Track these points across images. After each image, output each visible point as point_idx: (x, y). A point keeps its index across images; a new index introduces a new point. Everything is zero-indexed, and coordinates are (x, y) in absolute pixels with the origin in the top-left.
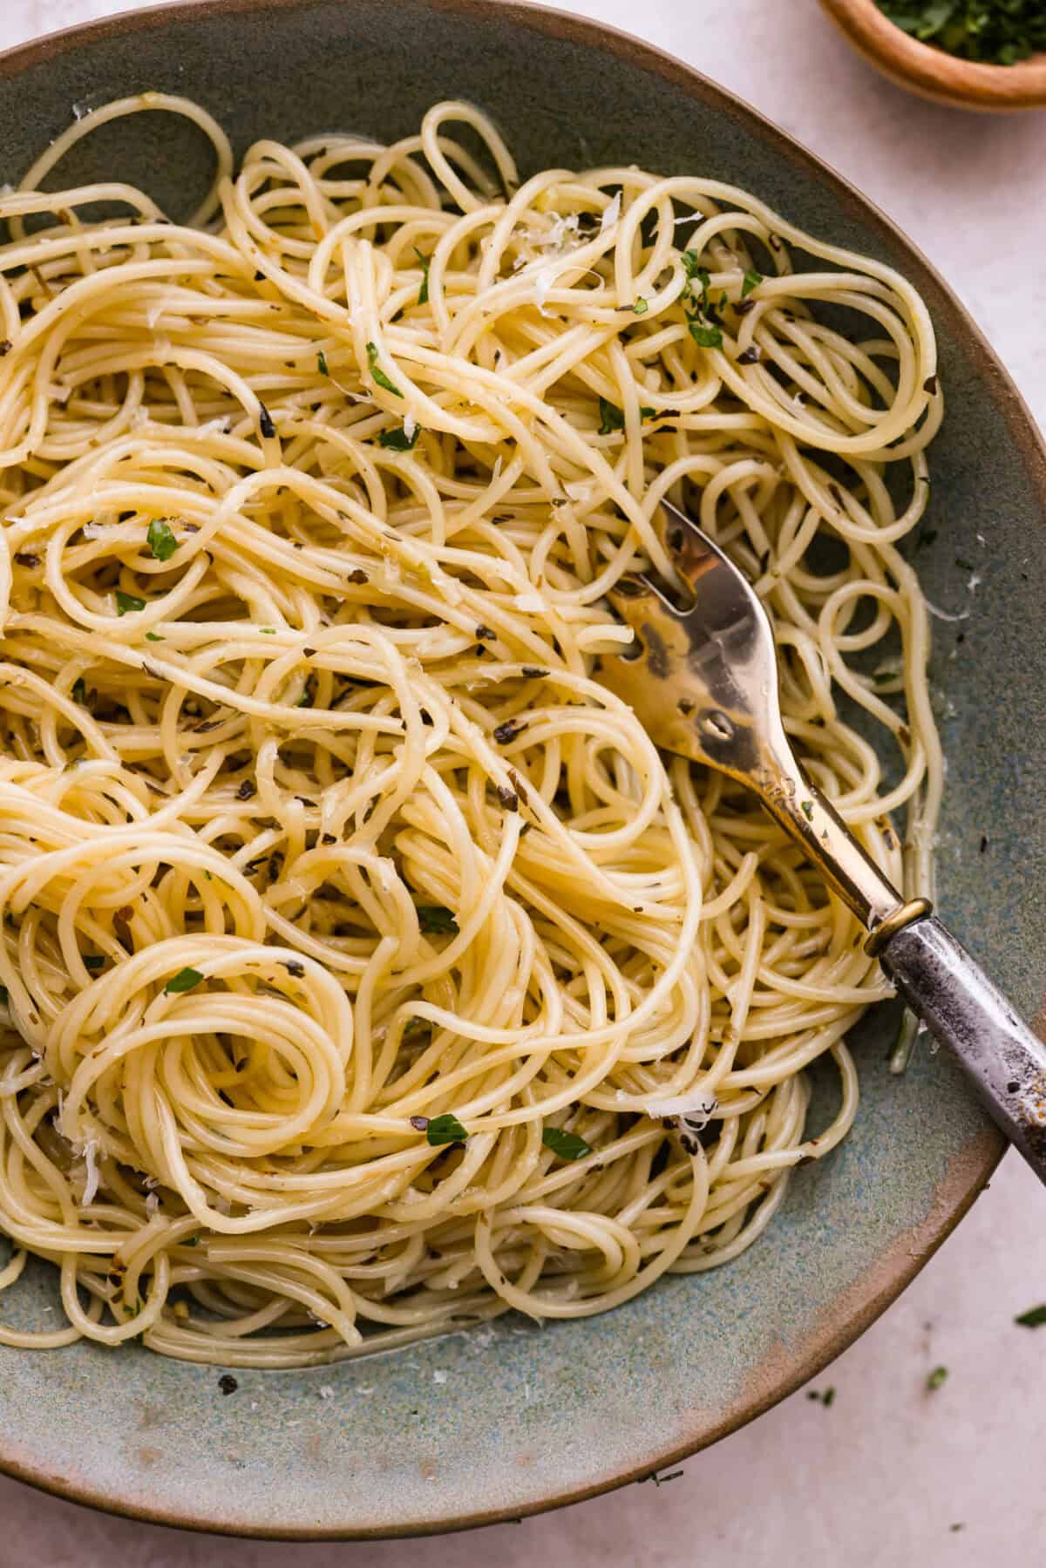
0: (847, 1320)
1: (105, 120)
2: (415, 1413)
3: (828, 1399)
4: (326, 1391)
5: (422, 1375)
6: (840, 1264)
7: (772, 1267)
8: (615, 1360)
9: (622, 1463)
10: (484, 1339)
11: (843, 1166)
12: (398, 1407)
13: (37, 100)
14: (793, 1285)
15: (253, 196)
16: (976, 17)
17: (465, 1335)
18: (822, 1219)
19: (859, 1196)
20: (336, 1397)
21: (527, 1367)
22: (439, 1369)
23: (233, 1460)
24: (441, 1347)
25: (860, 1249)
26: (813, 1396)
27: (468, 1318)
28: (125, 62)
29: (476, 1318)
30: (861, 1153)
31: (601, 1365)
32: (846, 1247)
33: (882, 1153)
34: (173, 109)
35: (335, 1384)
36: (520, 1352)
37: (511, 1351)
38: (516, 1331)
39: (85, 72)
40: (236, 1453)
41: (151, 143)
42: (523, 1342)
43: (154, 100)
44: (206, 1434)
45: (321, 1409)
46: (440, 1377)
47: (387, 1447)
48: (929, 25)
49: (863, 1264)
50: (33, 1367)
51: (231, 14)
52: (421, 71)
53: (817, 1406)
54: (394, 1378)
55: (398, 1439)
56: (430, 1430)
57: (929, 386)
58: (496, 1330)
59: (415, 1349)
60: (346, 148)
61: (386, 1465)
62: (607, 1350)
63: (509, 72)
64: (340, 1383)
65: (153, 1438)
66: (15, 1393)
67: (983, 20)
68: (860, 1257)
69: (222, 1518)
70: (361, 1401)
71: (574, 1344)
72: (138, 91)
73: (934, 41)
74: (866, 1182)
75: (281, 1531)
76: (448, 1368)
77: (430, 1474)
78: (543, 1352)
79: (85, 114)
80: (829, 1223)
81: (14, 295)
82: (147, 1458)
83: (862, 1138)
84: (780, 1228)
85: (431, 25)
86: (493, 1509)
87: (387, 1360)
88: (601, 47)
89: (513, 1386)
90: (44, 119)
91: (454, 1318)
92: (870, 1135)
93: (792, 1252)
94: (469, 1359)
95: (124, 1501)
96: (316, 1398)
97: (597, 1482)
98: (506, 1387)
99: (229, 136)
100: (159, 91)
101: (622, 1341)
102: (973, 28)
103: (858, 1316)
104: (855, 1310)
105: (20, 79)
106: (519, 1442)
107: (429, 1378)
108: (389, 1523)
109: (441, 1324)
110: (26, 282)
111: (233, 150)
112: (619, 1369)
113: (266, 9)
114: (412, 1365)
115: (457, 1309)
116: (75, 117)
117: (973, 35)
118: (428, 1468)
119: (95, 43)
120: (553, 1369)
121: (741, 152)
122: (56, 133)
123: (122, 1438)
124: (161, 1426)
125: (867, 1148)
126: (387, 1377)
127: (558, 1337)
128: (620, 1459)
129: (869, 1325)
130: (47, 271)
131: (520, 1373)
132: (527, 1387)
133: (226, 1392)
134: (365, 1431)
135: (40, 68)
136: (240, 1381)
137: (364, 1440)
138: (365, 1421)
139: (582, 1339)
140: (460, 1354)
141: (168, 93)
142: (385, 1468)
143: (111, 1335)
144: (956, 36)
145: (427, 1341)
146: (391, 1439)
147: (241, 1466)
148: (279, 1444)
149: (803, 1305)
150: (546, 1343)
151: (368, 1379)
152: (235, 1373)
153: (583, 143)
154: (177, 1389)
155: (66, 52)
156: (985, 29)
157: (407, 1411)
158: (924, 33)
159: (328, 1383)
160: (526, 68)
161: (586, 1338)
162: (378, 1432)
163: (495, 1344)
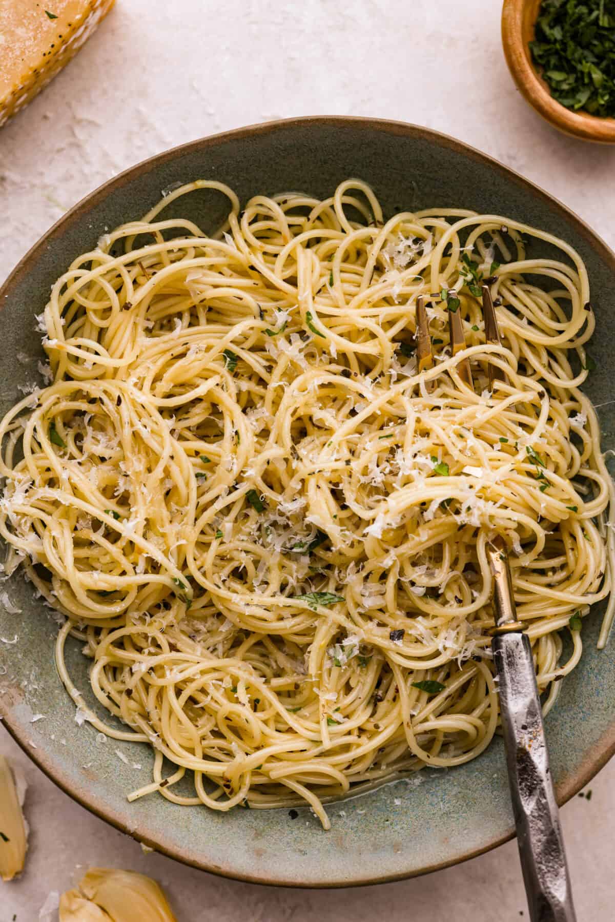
0: (598, 758)
1: (177, 196)
2: (387, 821)
3: (589, 796)
4: (343, 813)
5: (388, 802)
6: (592, 730)
7: (558, 734)
8: (483, 787)
9: (493, 837)
10: (417, 781)
11: (588, 681)
12: (378, 818)
13: (144, 191)
14: (569, 742)
15: (250, 224)
16: (603, 96)
17: (407, 780)
18: (581, 708)
19: (598, 695)
20: (347, 816)
21: (440, 793)
22: (396, 798)
23: (301, 851)
24: (396, 787)
25: (601, 722)
26: (581, 795)
27: (406, 771)
28: (185, 167)
29: (411, 770)
30: (597, 674)
31: (477, 790)
32: (594, 721)
33: (607, 672)
34: (210, 187)
35: (346, 809)
36: (436, 786)
37: (431, 786)
38: (432, 776)
39: (167, 174)
40: (302, 848)
41: (200, 203)
42: (437, 781)
43: (201, 184)
44: (286, 840)
45: (340, 822)
46: (397, 802)
47: (375, 839)
48: (579, 101)
49: (603, 729)
50: (198, 814)
51: (237, 140)
52: (331, 156)
53: (584, 799)
54: (374, 804)
55: (380, 834)
56: (396, 828)
57: (587, 307)
58: (422, 776)
59: (384, 788)
60: (297, 200)
61: (376, 847)
62: (479, 782)
63: (375, 154)
64: (348, 808)
65: (260, 844)
66: (191, 827)
67: (606, 98)
68: (601, 726)
69: (299, 880)
70: (360, 817)
71: (462, 780)
72: (193, 180)
73: (584, 110)
74: (601, 688)
75: (329, 884)
76: (401, 797)
77: (398, 850)
78: (447, 785)
79: (168, 194)
80: (584, 710)
81: (131, 277)
82: (259, 853)
83: (596, 666)
84: (560, 714)
85: (335, 135)
86: (431, 865)
87: (370, 796)
88: (420, 138)
89: (434, 803)
90: (148, 199)
91: (400, 771)
92: (600, 664)
93: (567, 726)
94: (411, 791)
95: (251, 875)
96: (337, 818)
97: (481, 847)
98: (431, 804)
99: (238, 196)
100: (203, 179)
101: (486, 776)
102: (602, 102)
103: (603, 756)
104: (601, 752)
105: (136, 181)
106: (440, 831)
107: (392, 803)
108: (381, 876)
109: (394, 775)
110: (136, 270)
111: (240, 202)
112: (486, 791)
113: (254, 136)
114: (383, 797)
115: (400, 767)
116: (162, 196)
117: (603, 105)
118: (396, 847)
119: (171, 160)
120: (454, 793)
121: (494, 184)
122: (154, 204)
123: (246, 845)
124: (263, 837)
125: (599, 671)
126: (371, 804)
127: (454, 777)
128: (491, 835)
129: (609, 759)
130: (145, 264)
131: (437, 796)
132: (441, 803)
133: (293, 818)
134: (364, 831)
135: (145, 175)
136: (299, 812)
137: (364, 836)
138: (363, 826)
139: (465, 777)
140: (406, 789)
141: (207, 179)
142: (376, 849)
143: (224, 806)
144: (593, 106)
145: (389, 784)
146: (377, 834)
147: (305, 854)
148: (322, 842)
149: (575, 752)
150: (449, 780)
151: (362, 805)
152: (296, 809)
153: (414, 184)
154: (269, 819)
155: (157, 167)
156: (607, 102)
157: (383, 820)
158: (577, 106)
159: (342, 810)
160: (383, 150)
161: (468, 776)
162: (370, 831)
163: (423, 783)
